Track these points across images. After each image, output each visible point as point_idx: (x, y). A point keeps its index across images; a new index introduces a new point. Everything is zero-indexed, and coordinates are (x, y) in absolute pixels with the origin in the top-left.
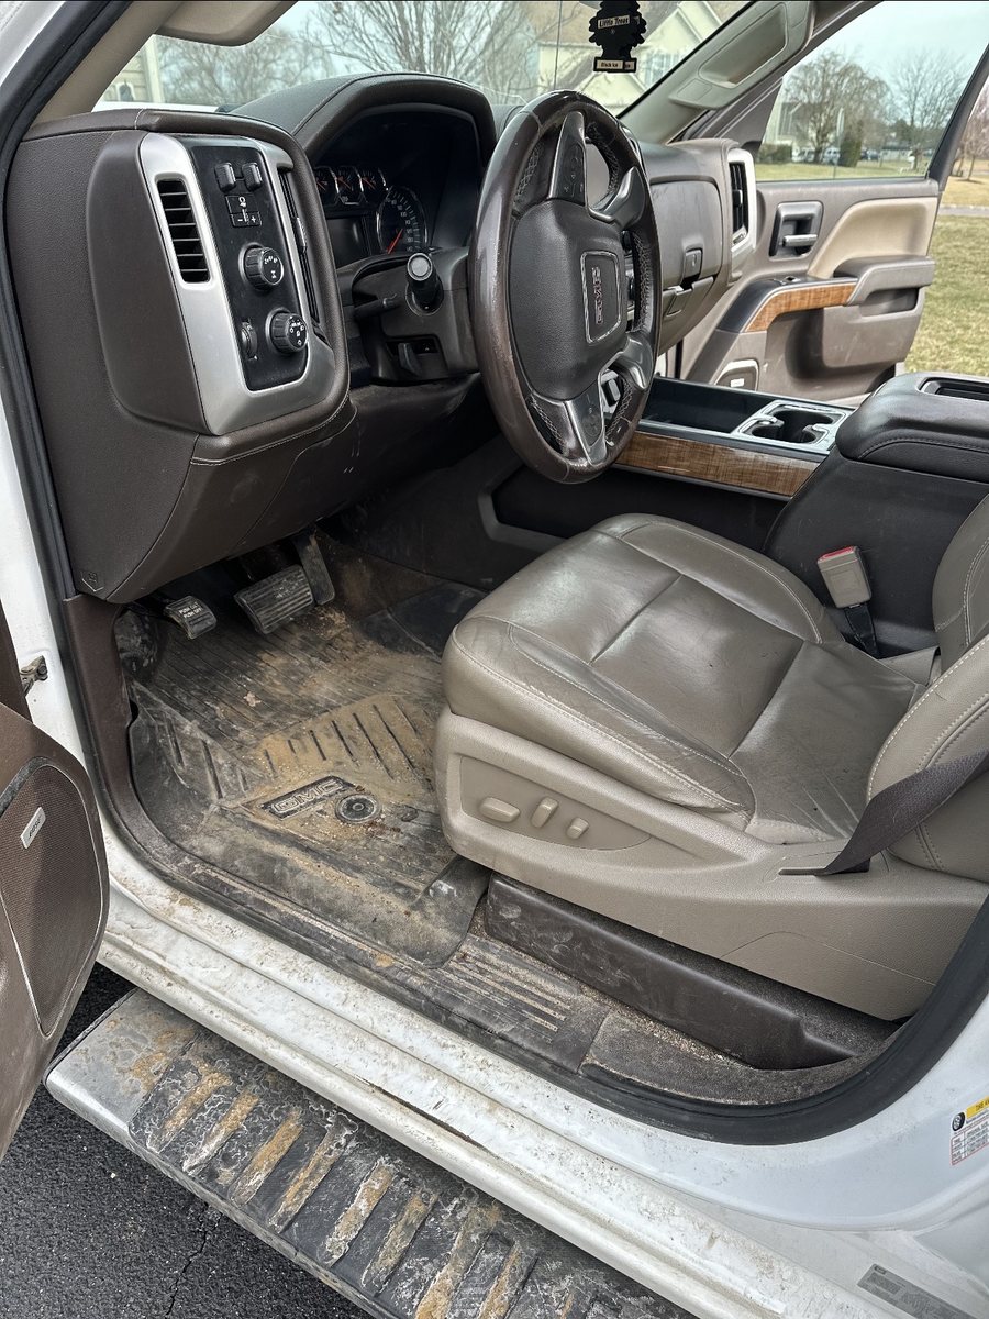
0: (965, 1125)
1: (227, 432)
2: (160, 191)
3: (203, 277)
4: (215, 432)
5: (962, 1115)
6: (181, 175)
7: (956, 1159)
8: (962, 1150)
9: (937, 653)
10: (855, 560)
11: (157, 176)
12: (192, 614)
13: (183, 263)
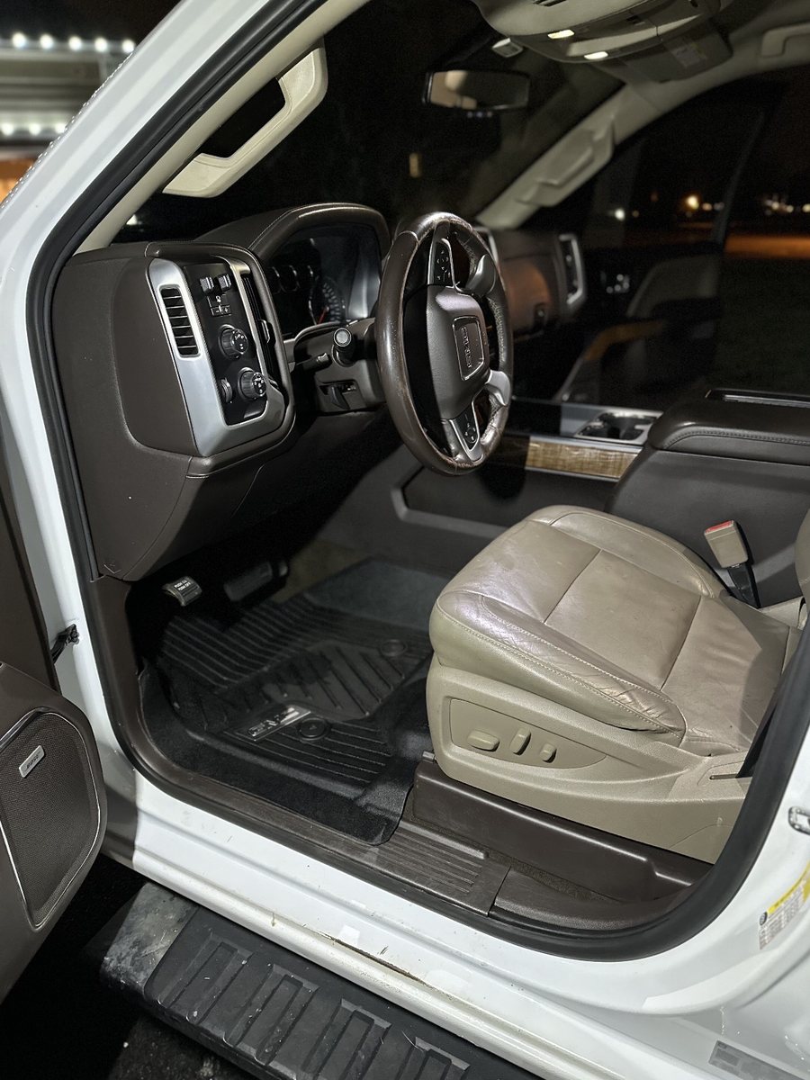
0: (768, 920)
1: (211, 455)
2: (163, 296)
3: (192, 351)
4: (204, 455)
5: (766, 914)
6: (176, 285)
7: (763, 944)
8: (766, 938)
9: (803, 602)
10: (735, 531)
11: (161, 287)
12: (184, 587)
13: (179, 343)
